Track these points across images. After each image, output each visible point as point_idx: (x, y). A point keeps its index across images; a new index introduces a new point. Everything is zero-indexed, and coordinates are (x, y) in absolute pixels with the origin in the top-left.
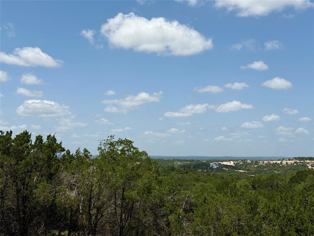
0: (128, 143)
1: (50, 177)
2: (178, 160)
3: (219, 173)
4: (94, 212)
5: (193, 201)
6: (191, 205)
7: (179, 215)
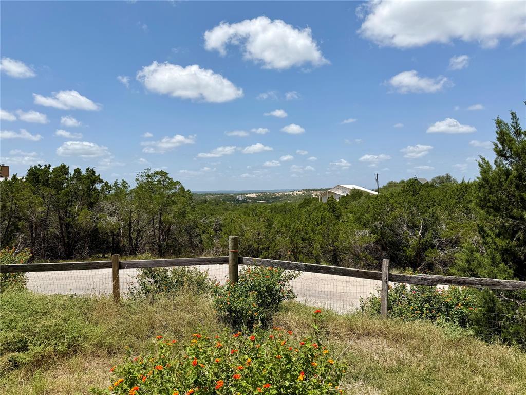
0: (163, 174)
1: (91, 205)
2: (210, 194)
3: (244, 204)
4: (134, 235)
5: (222, 222)
6: (221, 225)
7: (210, 234)
